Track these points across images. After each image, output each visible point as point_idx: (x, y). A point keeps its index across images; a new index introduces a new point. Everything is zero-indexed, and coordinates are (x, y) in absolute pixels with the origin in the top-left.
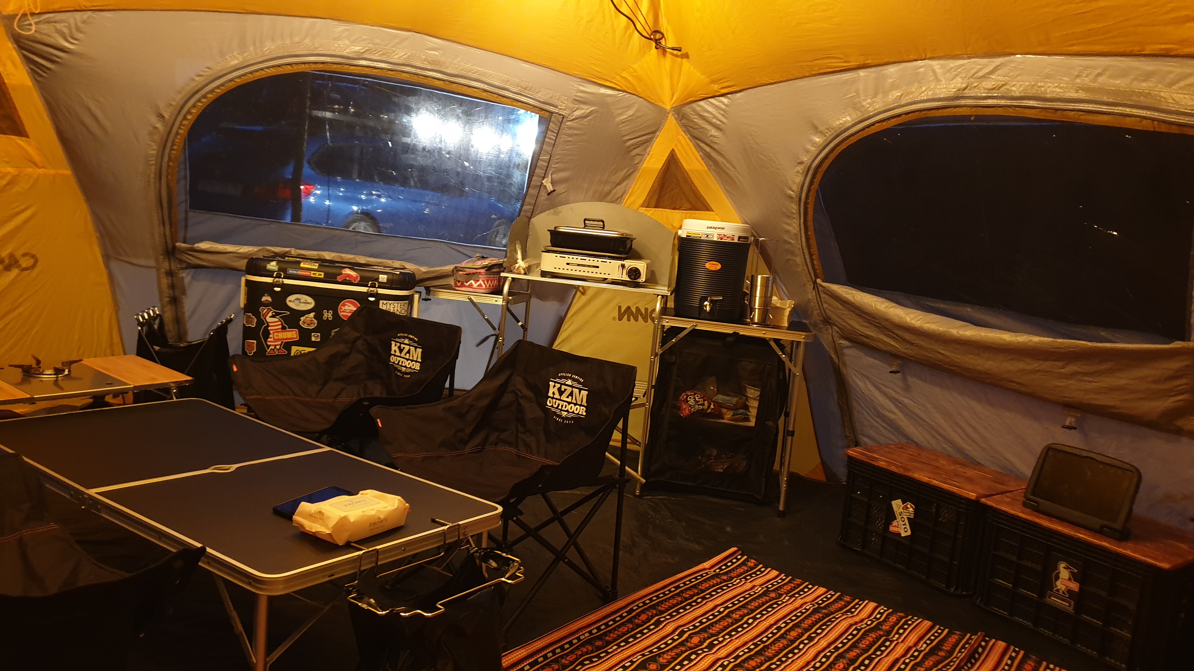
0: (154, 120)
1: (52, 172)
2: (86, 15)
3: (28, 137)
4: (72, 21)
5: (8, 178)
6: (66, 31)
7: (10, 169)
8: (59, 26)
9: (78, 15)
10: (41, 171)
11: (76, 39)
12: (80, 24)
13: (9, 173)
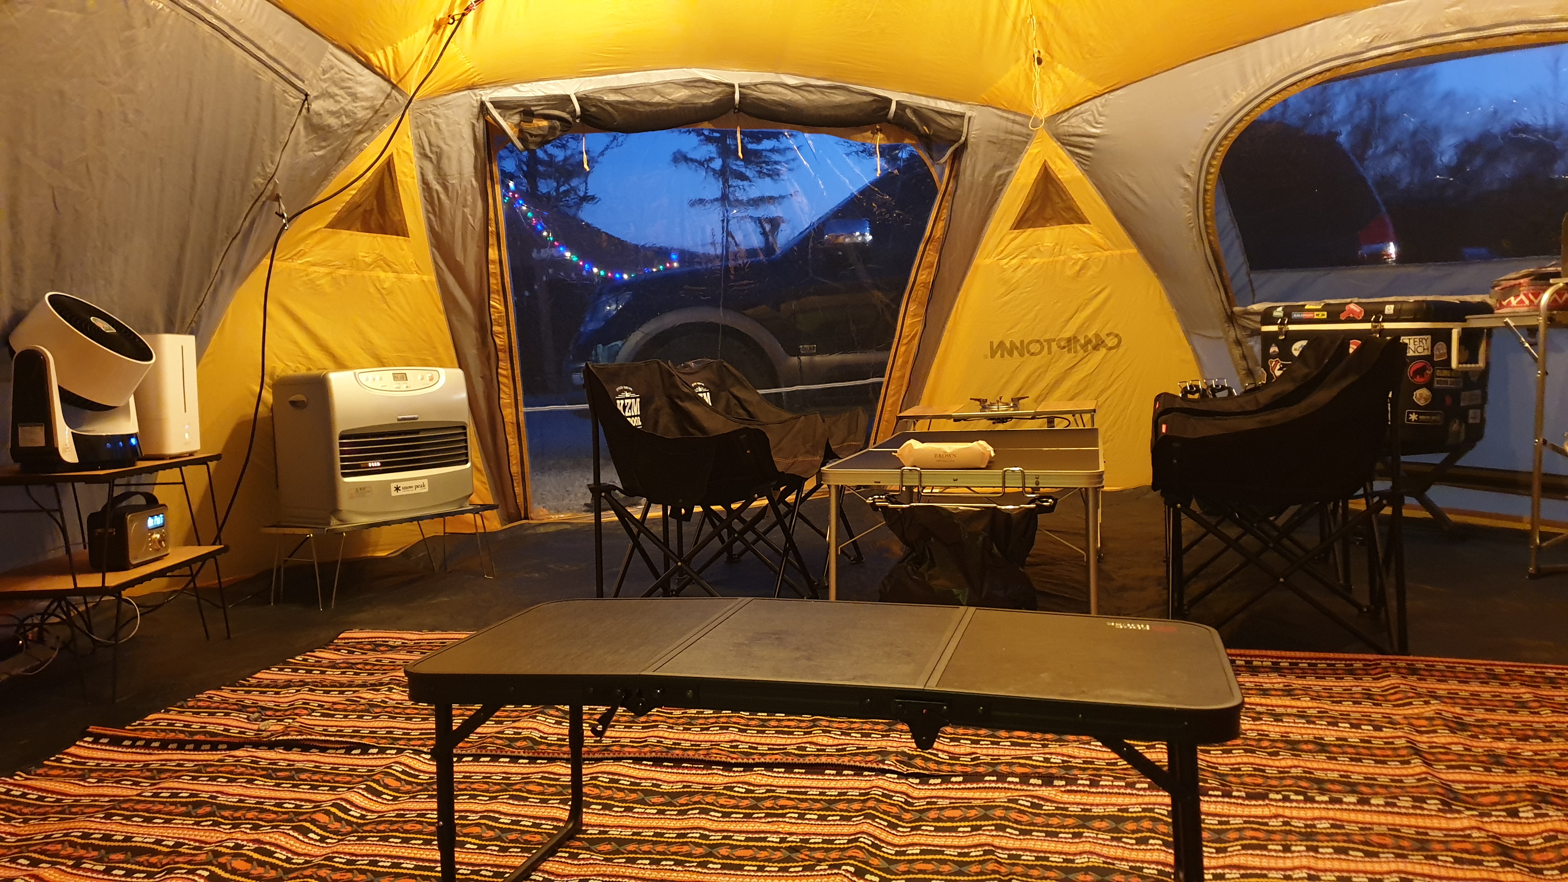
0: (1183, 182)
1: (1118, 252)
2: (1102, 100)
3: (1089, 223)
4: (1094, 108)
5: (1080, 263)
6: (1091, 118)
7: (1080, 256)
8: (1085, 116)
9: (1097, 101)
10: (1107, 253)
11: (1100, 123)
12: (1100, 109)
13: (1080, 259)
